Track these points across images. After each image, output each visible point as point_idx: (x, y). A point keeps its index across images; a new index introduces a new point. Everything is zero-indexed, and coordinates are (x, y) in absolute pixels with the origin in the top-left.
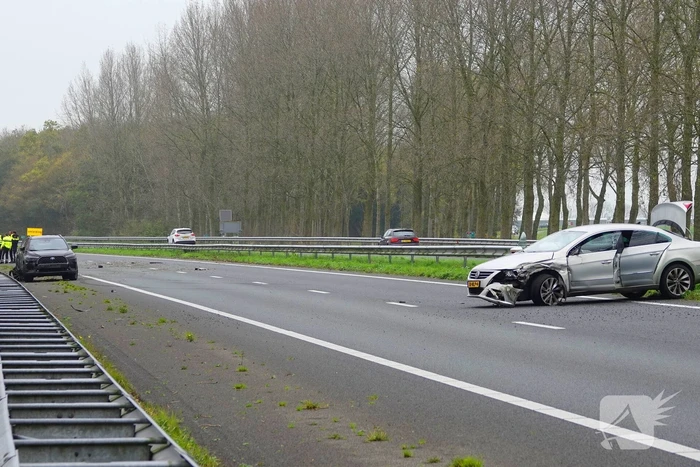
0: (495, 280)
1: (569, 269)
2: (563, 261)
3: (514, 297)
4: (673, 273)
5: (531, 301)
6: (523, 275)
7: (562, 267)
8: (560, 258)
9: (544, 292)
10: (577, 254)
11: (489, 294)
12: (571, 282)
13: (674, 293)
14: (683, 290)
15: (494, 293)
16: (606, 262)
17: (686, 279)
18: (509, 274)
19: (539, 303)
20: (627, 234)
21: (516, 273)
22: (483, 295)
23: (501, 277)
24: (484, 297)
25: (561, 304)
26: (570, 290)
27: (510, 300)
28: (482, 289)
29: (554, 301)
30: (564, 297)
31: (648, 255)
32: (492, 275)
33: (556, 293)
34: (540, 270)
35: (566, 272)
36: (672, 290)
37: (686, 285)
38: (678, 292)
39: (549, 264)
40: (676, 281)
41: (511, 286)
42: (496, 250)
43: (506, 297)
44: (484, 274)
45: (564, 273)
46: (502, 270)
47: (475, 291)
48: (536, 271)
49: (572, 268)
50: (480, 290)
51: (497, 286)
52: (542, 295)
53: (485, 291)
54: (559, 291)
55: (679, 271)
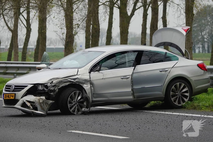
0: (29, 92)
1: (91, 84)
2: (87, 77)
3: (46, 108)
4: (176, 86)
5: (59, 111)
6: (52, 88)
7: (86, 81)
8: (83, 74)
9: (70, 103)
10: (99, 71)
11: (24, 105)
12: (93, 94)
13: (176, 103)
14: (184, 101)
15: (29, 104)
16: (125, 77)
17: (186, 92)
18: (40, 88)
19: (66, 112)
20: (140, 54)
21: (46, 87)
22: (18, 106)
23: (34, 90)
24: (20, 107)
25: (84, 113)
26: (93, 101)
27: (43, 109)
28: (18, 101)
29: (78, 110)
30: (87, 108)
31: (158, 71)
32: (26, 89)
33: (81, 103)
34: (67, 84)
35: (89, 86)
36: (175, 101)
37: (186, 97)
38: (179, 103)
39: (74, 79)
40: (178, 93)
41: (44, 98)
42: (18, 68)
43: (39, 107)
44: (19, 88)
45: (87, 87)
46: (35, 84)
47: (11, 102)
48: (63, 85)
49: (95, 82)
50: (15, 101)
51: (31, 98)
52: (69, 106)
53: (20, 102)
54: (82, 102)
55: (180, 85)
